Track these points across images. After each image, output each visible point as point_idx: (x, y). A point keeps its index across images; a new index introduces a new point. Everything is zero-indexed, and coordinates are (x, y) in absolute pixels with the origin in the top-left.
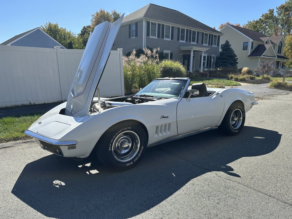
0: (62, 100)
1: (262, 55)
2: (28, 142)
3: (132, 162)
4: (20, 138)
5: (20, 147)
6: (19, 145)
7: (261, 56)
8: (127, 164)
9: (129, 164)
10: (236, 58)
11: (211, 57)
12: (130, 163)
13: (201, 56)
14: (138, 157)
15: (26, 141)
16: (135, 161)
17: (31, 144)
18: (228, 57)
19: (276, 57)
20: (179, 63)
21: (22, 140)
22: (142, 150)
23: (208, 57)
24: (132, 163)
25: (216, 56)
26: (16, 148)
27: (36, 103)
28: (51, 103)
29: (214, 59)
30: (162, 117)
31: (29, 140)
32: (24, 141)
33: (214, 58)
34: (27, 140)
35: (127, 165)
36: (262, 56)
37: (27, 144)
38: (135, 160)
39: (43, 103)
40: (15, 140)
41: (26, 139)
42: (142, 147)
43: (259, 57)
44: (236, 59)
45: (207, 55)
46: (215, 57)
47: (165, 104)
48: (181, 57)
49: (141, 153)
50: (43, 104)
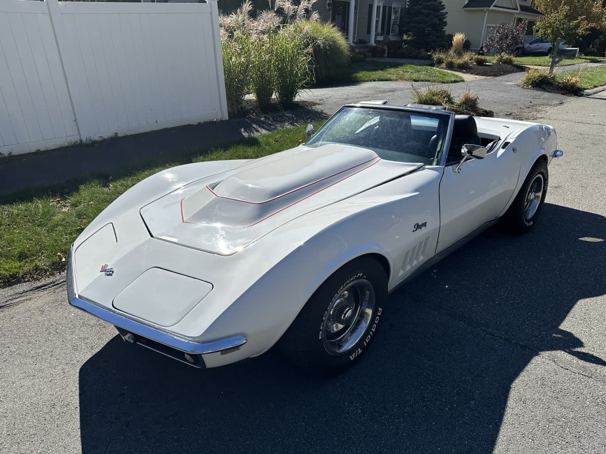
0: (81, 140)
1: (493, 5)
2: (45, 285)
3: (359, 349)
4: (23, 277)
5: (29, 303)
6: (23, 298)
7: (490, 7)
8: (351, 357)
9: (354, 355)
10: (444, 11)
11: (390, 8)
12: (357, 351)
13: (371, 7)
14: (371, 333)
15: (39, 284)
16: (365, 345)
17: (57, 291)
18: (427, 11)
19: (517, 10)
20: (334, 26)
21: (29, 281)
22: (378, 316)
23: (384, 7)
24: (360, 351)
25: (400, 6)
26: (20, 308)
27: (14, 153)
28: (54, 148)
29: (396, 12)
30: (416, 226)
31: (48, 280)
32: (35, 285)
33: (398, 11)
34: (43, 282)
35: (352, 359)
36: (492, 8)
37: (46, 292)
38: (365, 343)
39: (32, 151)
40: (10, 286)
41: (37, 279)
42: (380, 309)
43: (485, 9)
44: (444, 15)
45: (382, 4)
46: (400, 9)
47: (416, 190)
48: (327, 7)
49: (376, 324)
50: (33, 153)
